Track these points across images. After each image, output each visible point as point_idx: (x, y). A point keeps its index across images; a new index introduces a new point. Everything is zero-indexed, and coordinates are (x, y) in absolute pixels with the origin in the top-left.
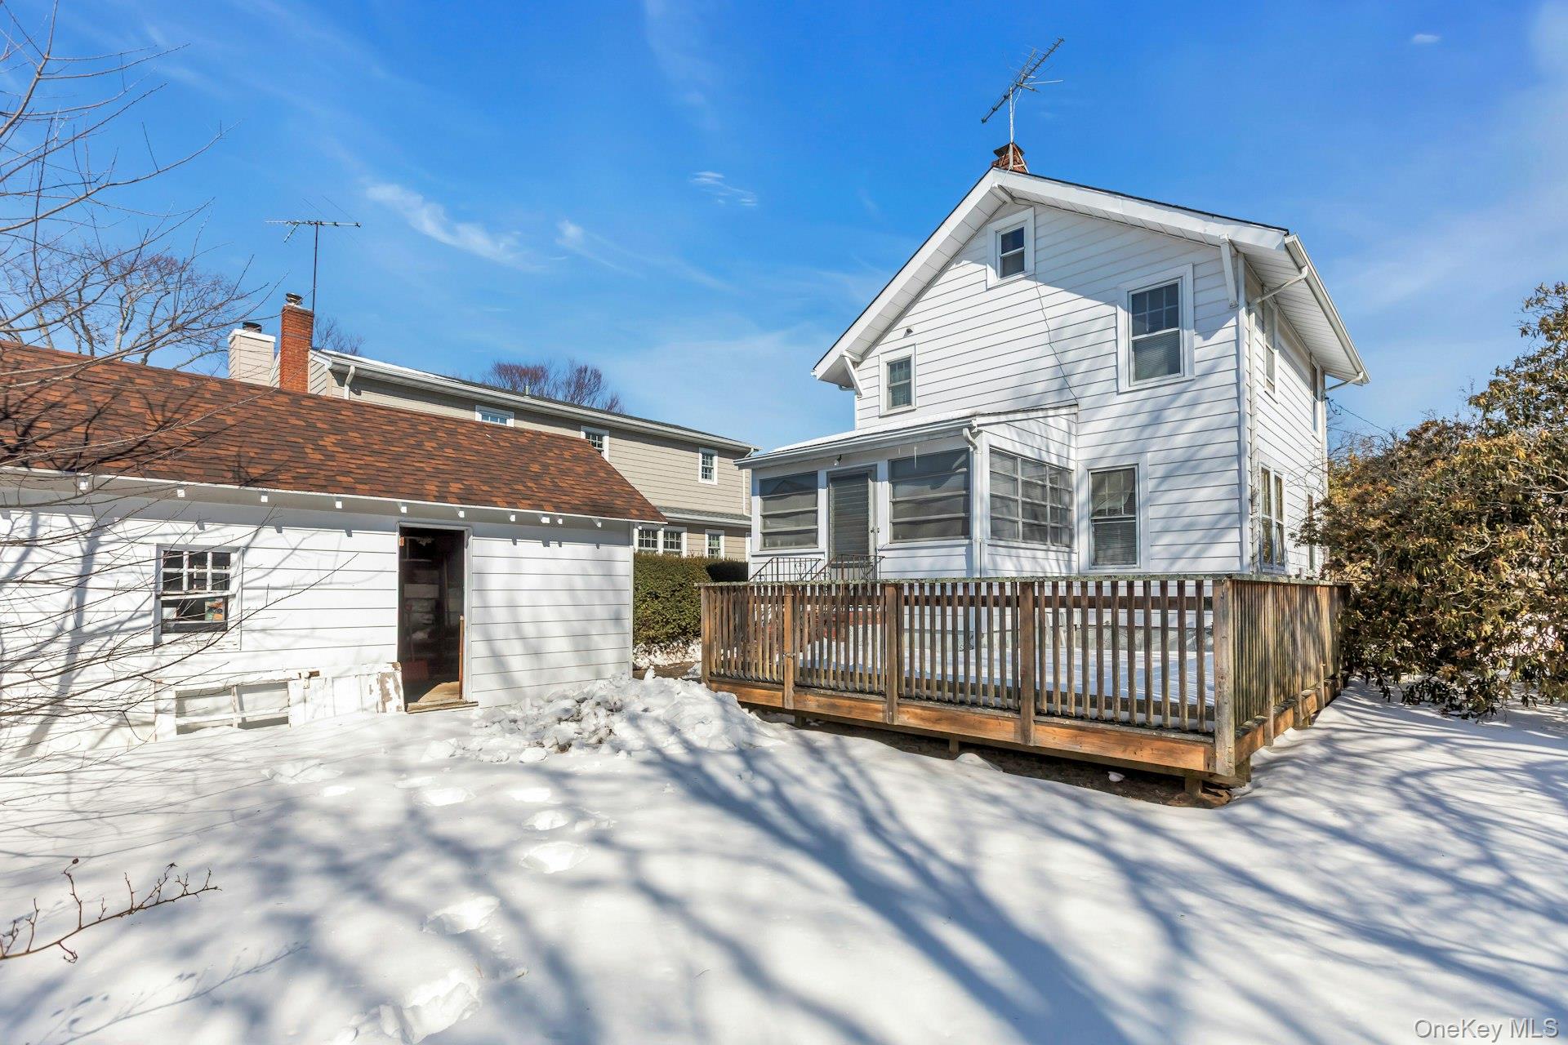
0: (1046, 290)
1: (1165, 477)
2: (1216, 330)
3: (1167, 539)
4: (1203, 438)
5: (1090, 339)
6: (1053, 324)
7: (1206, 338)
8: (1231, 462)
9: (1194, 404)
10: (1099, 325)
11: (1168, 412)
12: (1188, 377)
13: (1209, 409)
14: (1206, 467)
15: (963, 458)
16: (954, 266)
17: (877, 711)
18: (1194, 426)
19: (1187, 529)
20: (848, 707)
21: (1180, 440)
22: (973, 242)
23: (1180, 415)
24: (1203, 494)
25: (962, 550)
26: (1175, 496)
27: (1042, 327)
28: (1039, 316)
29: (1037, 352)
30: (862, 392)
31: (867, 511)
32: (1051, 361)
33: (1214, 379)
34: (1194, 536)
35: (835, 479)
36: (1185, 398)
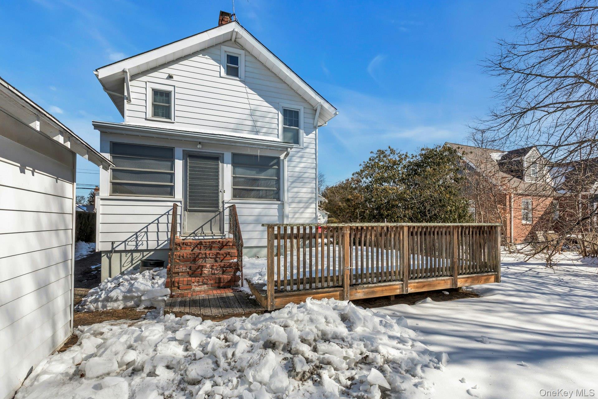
0: (249, 91)
1: (293, 182)
2: (310, 133)
3: (294, 205)
4: (304, 170)
5: (267, 120)
6: (253, 107)
7: (307, 135)
8: (313, 181)
9: (302, 157)
10: (270, 115)
11: (294, 158)
12: (301, 147)
13: (307, 160)
14: (305, 181)
15: (275, 161)
16: (201, 55)
17: (397, 289)
18: (302, 165)
19: (299, 202)
20: (381, 290)
21: (297, 169)
22: (212, 49)
23: (298, 160)
24: (304, 190)
25: (276, 206)
26: (295, 190)
27: (247, 106)
28: (246, 101)
29: (244, 117)
30: (132, 99)
31: (218, 179)
32: (250, 123)
33: (308, 150)
34: (302, 205)
35: (189, 156)
36: (300, 154)
